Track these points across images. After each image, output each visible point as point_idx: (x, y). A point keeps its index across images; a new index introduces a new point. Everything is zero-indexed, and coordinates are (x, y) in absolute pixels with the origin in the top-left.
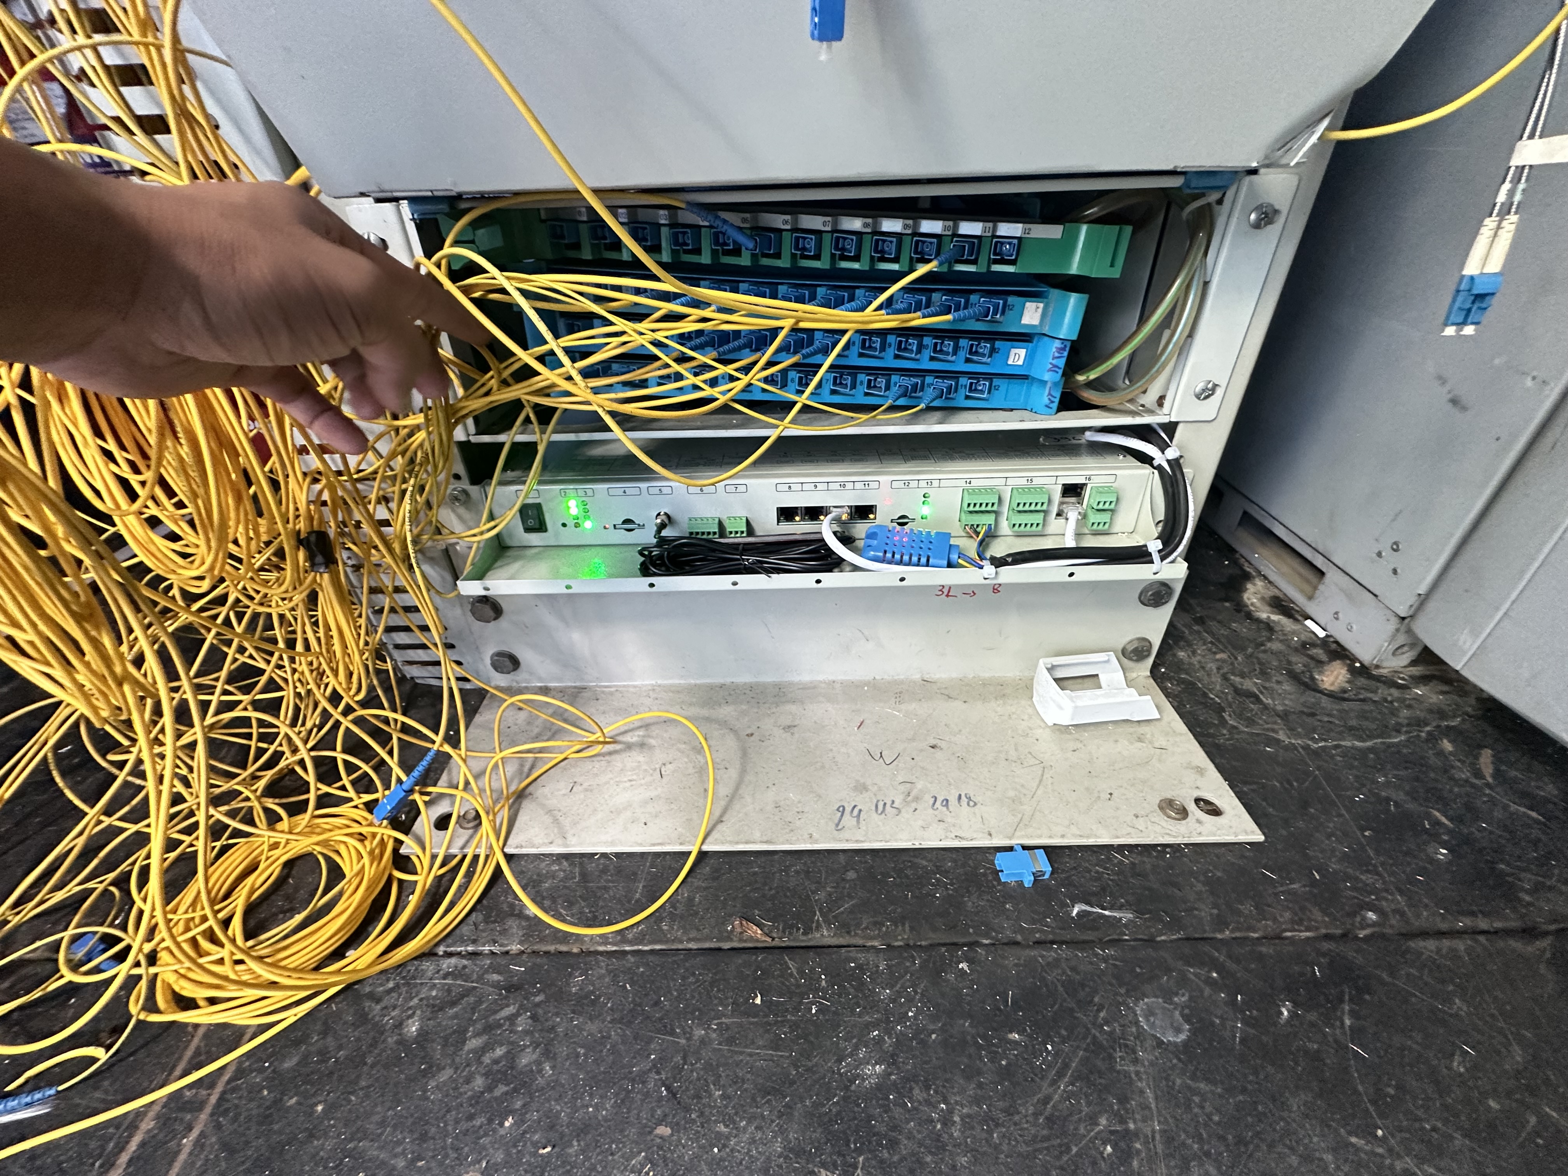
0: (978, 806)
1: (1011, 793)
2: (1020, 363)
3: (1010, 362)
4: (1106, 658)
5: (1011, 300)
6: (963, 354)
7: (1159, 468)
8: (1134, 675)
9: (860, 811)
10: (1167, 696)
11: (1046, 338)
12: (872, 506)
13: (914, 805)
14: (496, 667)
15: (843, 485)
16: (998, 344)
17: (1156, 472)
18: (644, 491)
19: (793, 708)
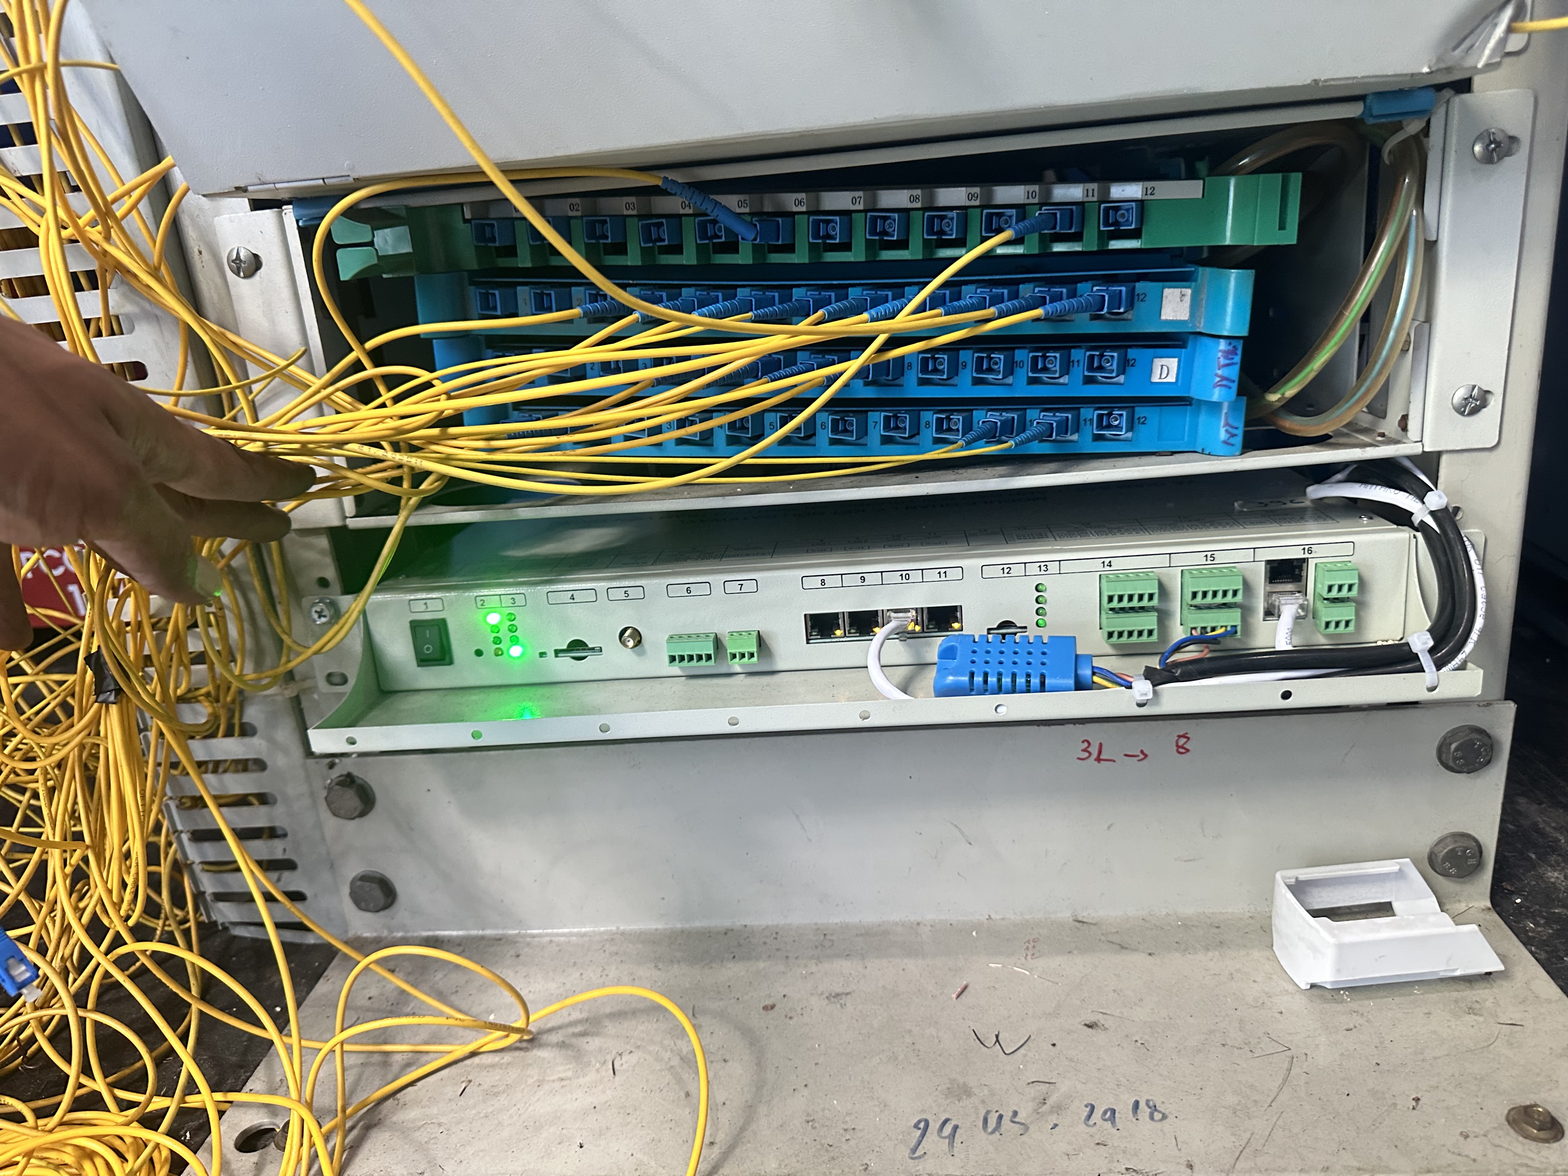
0: (1171, 1119)
1: (1231, 1099)
2: (1172, 379)
3: (1155, 379)
4: (1396, 868)
5: (1140, 286)
6: (1079, 371)
7: (1423, 527)
8: (1462, 906)
9: (956, 1128)
10: (1527, 942)
11: (1206, 340)
12: (956, 607)
13: (1053, 1119)
14: (360, 900)
15: (905, 576)
16: (1132, 353)
17: (1419, 535)
18: (602, 595)
19: (845, 966)
